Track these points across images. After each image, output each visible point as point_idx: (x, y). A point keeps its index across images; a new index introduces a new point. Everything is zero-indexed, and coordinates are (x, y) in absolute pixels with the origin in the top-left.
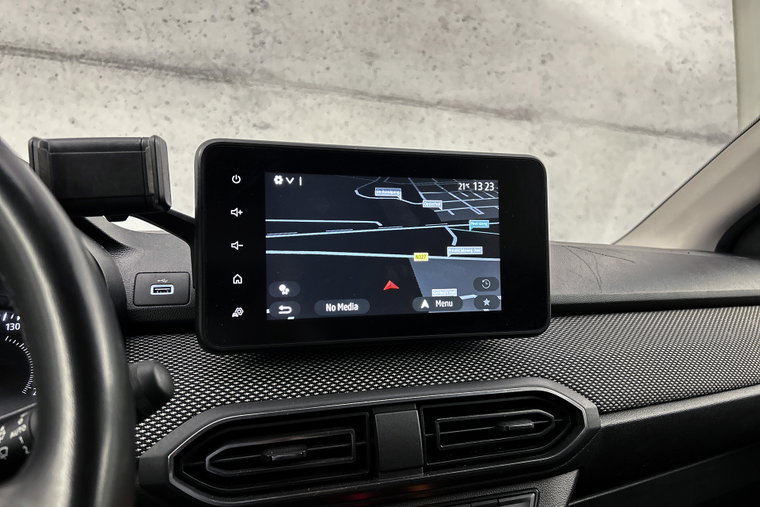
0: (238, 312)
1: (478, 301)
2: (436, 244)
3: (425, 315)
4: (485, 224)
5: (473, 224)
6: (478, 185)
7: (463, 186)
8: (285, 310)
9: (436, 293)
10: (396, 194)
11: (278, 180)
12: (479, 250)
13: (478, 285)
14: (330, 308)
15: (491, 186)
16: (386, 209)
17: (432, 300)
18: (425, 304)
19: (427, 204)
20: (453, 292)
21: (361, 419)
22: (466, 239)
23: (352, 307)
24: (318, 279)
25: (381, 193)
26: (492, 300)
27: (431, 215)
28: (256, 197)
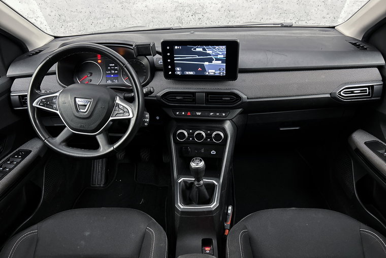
0: (170, 73)
1: (220, 73)
2: (210, 60)
3: (207, 75)
4: (222, 56)
5: (219, 56)
6: (221, 47)
7: (217, 47)
8: (179, 73)
9: (210, 71)
10: (201, 50)
11: (176, 47)
12: (220, 62)
13: (220, 70)
14: (187, 73)
15: (224, 47)
16: (199, 53)
17: (209, 73)
18: (207, 73)
19: (208, 52)
20: (214, 71)
21: (194, 94)
22: (217, 60)
23: (191, 73)
24: (185, 67)
25: (198, 50)
26: (223, 73)
27: (209, 55)
28: (172, 51)
